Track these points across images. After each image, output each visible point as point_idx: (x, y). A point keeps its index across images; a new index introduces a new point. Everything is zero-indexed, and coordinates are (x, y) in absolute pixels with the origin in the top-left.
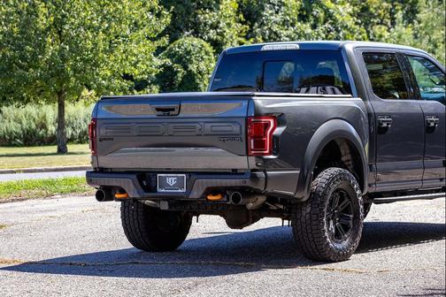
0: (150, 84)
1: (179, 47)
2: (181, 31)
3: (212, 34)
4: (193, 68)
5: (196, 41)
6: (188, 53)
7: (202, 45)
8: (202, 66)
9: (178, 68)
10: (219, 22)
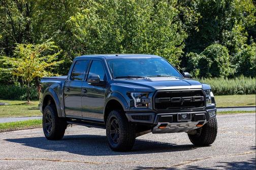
0: (195, 68)
1: (210, 49)
2: (213, 41)
3: (229, 43)
4: (217, 60)
5: (219, 46)
6: (215, 52)
7: (222, 48)
8: (222, 59)
9: (209, 60)
10: (233, 37)
